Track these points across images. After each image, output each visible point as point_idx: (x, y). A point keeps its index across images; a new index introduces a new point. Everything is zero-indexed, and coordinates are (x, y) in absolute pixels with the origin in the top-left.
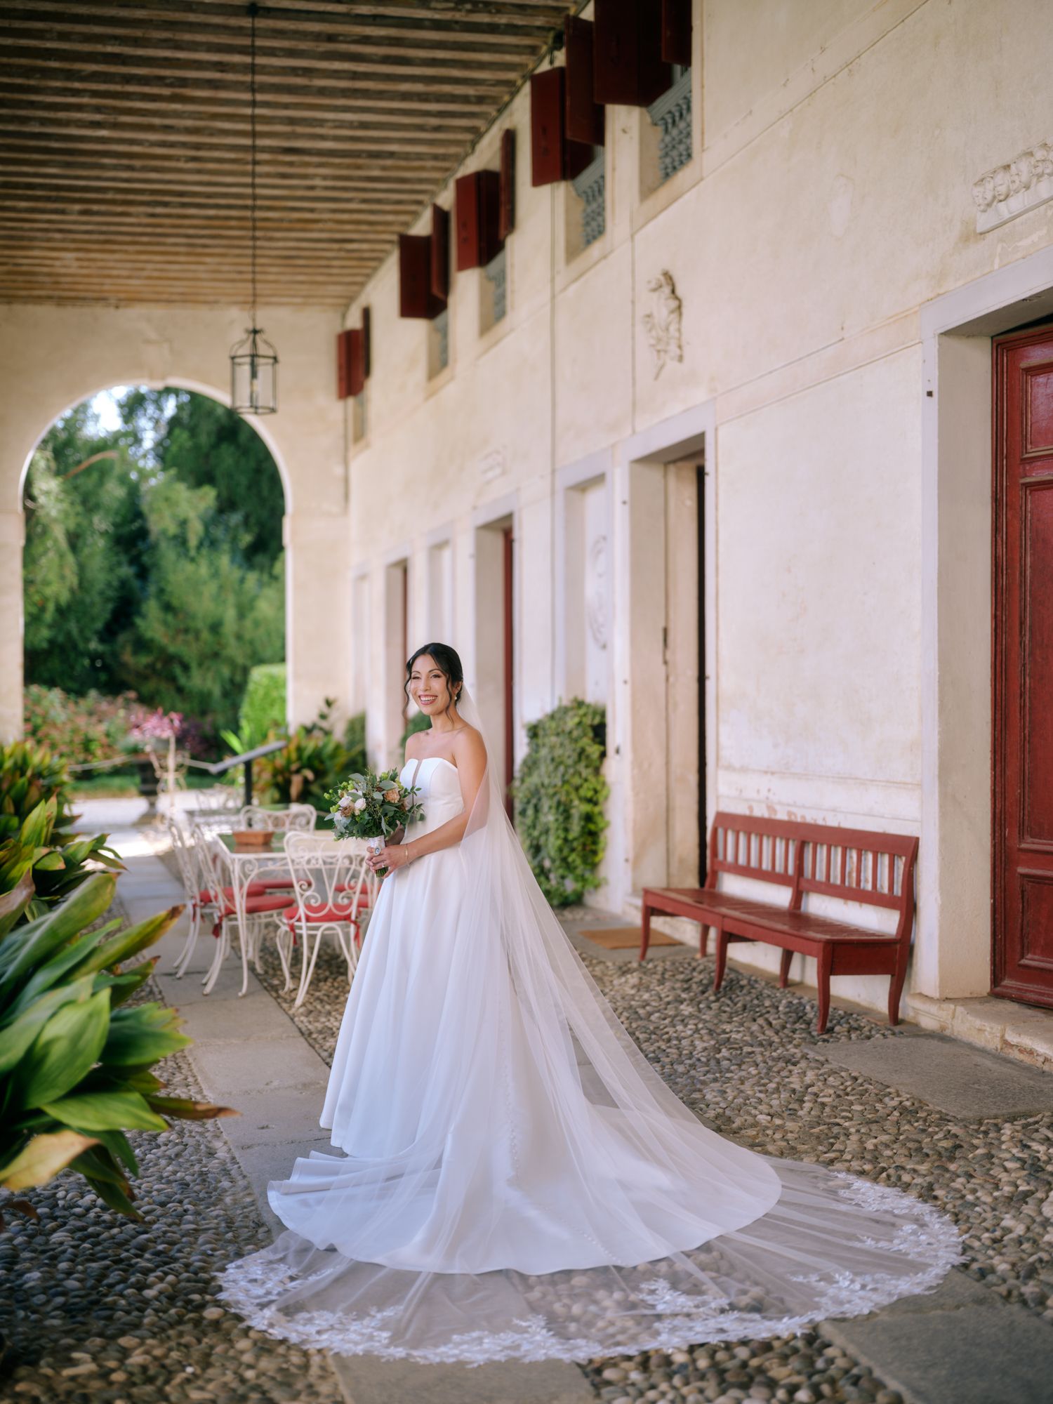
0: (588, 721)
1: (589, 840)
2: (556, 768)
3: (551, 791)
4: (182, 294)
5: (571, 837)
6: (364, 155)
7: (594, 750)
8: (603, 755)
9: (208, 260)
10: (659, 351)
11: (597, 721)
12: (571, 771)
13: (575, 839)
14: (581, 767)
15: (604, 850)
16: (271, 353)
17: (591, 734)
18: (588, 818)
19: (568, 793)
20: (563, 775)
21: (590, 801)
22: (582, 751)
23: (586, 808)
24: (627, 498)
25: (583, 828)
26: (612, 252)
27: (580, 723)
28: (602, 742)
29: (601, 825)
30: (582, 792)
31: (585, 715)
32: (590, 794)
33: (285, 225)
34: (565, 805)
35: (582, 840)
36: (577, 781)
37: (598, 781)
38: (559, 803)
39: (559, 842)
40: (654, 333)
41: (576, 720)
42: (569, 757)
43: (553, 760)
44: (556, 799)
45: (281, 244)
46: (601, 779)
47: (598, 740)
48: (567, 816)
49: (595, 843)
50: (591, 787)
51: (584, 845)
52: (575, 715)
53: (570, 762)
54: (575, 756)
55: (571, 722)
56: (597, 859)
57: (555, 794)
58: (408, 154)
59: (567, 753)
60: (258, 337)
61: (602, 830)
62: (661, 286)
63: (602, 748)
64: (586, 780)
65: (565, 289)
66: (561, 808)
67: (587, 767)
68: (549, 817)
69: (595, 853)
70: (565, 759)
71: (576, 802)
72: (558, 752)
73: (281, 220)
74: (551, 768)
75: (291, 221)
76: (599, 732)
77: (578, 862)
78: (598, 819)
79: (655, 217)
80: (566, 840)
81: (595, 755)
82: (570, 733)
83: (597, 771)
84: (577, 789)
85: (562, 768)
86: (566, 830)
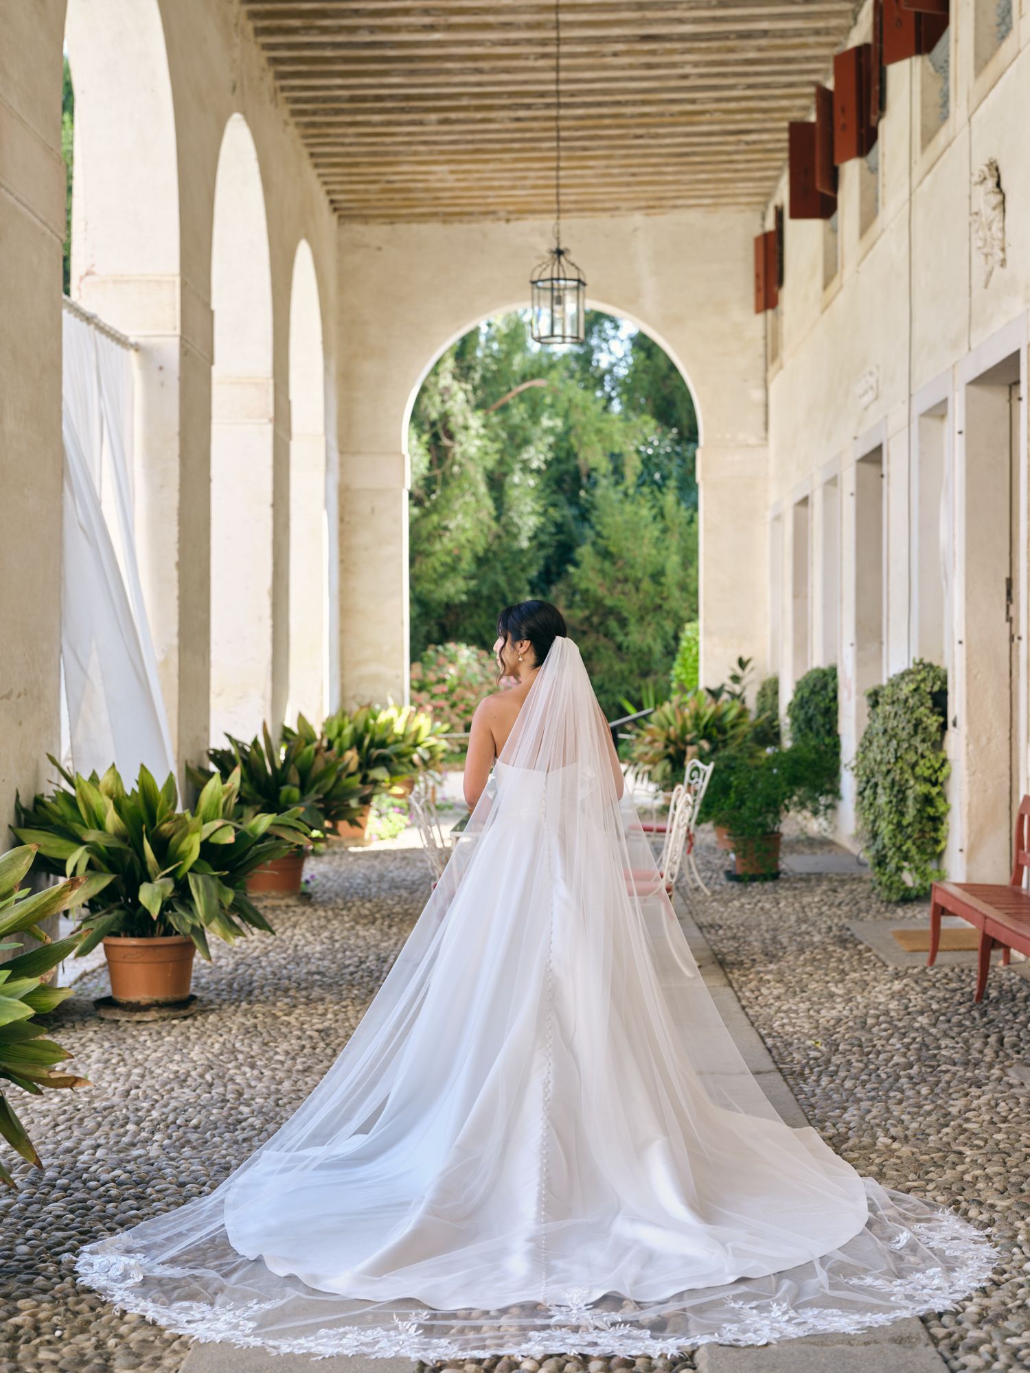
0: (926, 687)
1: (929, 826)
2: (890, 740)
3: (884, 768)
4: (576, 202)
5: (905, 822)
6: (733, 36)
7: (933, 722)
8: (943, 727)
9: (591, 163)
10: (986, 255)
11: (936, 688)
12: (905, 745)
13: (909, 825)
14: (916, 741)
15: (946, 838)
16: (576, 277)
17: (929, 703)
18: (928, 800)
19: (902, 772)
20: (896, 751)
21: (927, 780)
22: (918, 724)
23: (922, 788)
24: (963, 428)
25: (919, 811)
26: (954, 138)
27: (916, 690)
28: (944, 714)
29: (942, 809)
30: (918, 770)
31: (924, 680)
32: (927, 773)
33: (667, 119)
34: (901, 786)
35: (918, 826)
36: (911, 757)
37: (937, 757)
38: (893, 783)
39: (891, 827)
40: (981, 234)
41: (912, 686)
42: (903, 729)
43: (885, 731)
44: (889, 779)
45: (668, 141)
46: (942, 755)
47: (937, 710)
48: (903, 800)
49: (936, 830)
50: (928, 764)
51: (922, 831)
52: (912, 681)
53: (904, 735)
54: (910, 728)
55: (907, 689)
56: (939, 849)
57: (889, 772)
58: (784, 30)
59: (903, 726)
60: (562, 259)
61: (944, 814)
62: (985, 179)
63: (941, 719)
64: (923, 756)
65: (921, 182)
66: (896, 789)
67: (923, 741)
68: (882, 799)
69: (937, 842)
70: (899, 731)
71: (912, 782)
72: (892, 723)
73: (662, 115)
74: (883, 741)
75: (672, 115)
76: (940, 701)
77: (914, 851)
78: (939, 802)
79: (986, 96)
80: (899, 824)
81: (933, 729)
82: (906, 700)
83: (938, 746)
84: (913, 766)
85: (894, 742)
86: (902, 814)
